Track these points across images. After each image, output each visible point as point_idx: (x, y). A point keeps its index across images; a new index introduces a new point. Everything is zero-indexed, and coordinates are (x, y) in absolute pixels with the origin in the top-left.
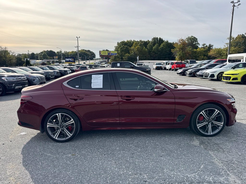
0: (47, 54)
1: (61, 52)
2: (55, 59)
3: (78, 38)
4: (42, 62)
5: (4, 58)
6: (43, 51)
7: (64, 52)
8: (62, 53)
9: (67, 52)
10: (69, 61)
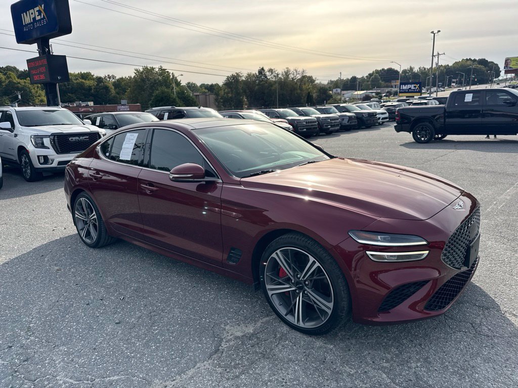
0: (381, 78)
1: (411, 69)
2: (394, 86)
3: (434, 34)
4: (364, 96)
5: (299, 91)
6: (373, 72)
7: (419, 68)
8: (414, 73)
9: (425, 69)
10: (408, 90)
